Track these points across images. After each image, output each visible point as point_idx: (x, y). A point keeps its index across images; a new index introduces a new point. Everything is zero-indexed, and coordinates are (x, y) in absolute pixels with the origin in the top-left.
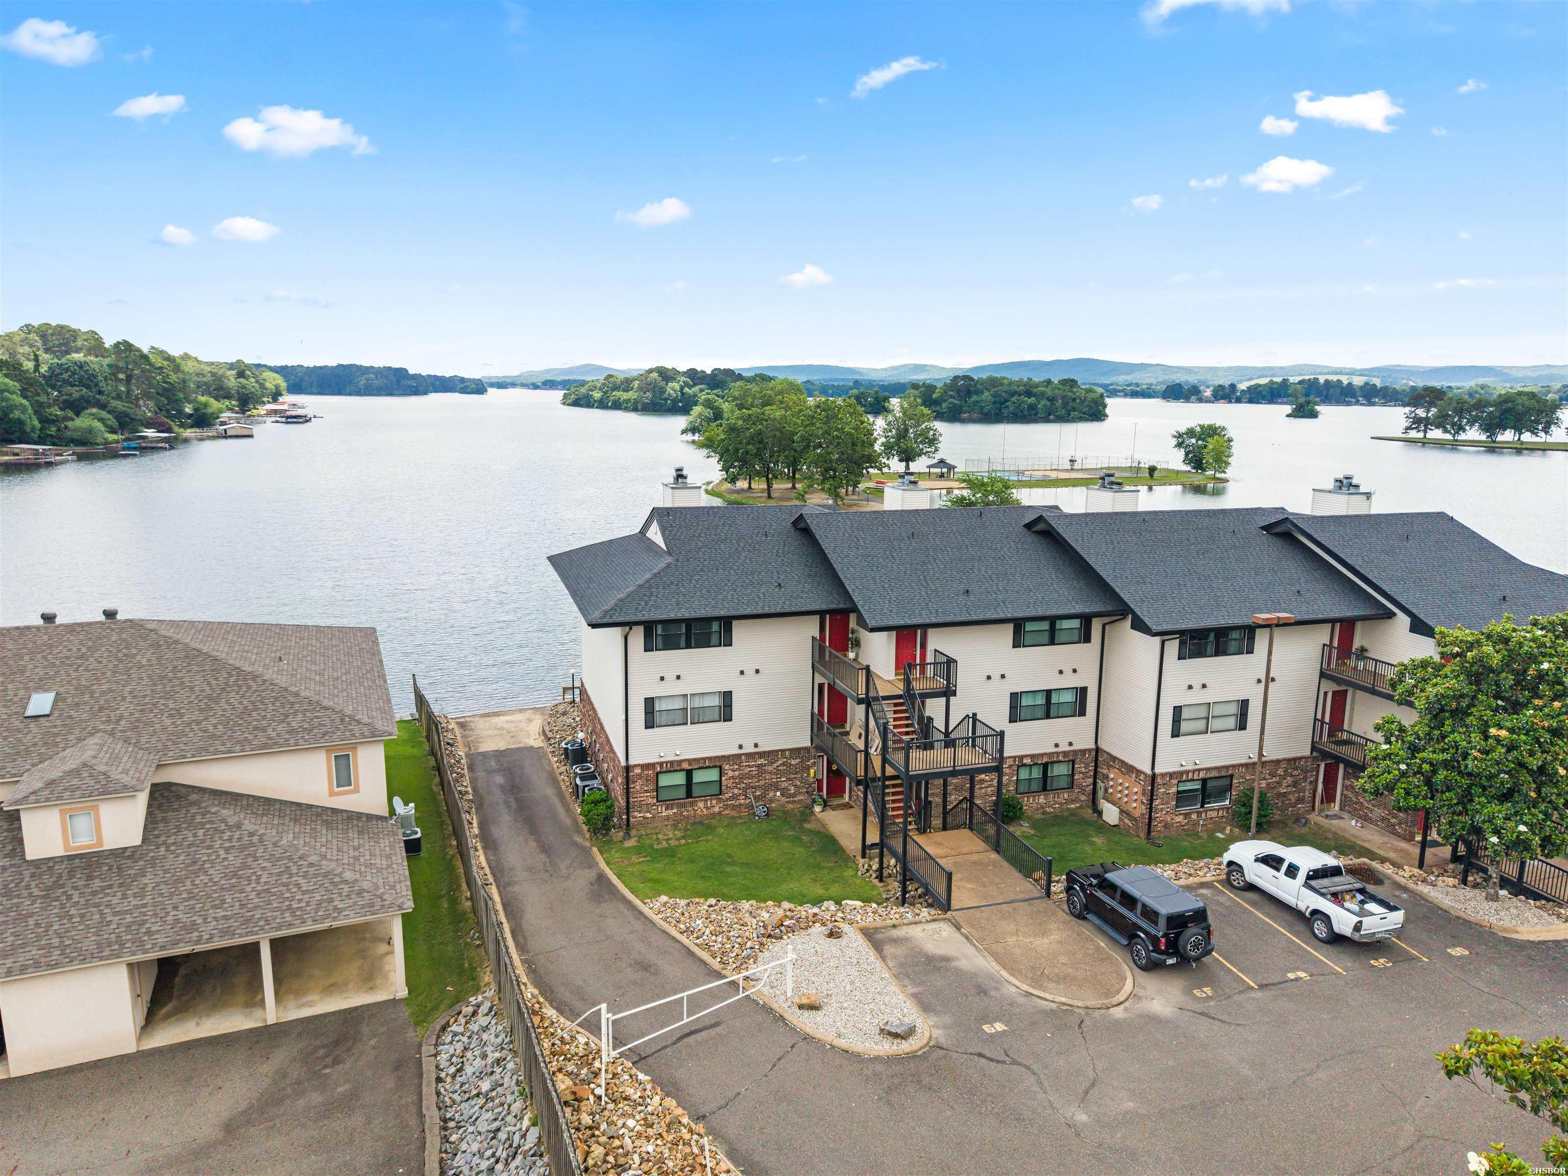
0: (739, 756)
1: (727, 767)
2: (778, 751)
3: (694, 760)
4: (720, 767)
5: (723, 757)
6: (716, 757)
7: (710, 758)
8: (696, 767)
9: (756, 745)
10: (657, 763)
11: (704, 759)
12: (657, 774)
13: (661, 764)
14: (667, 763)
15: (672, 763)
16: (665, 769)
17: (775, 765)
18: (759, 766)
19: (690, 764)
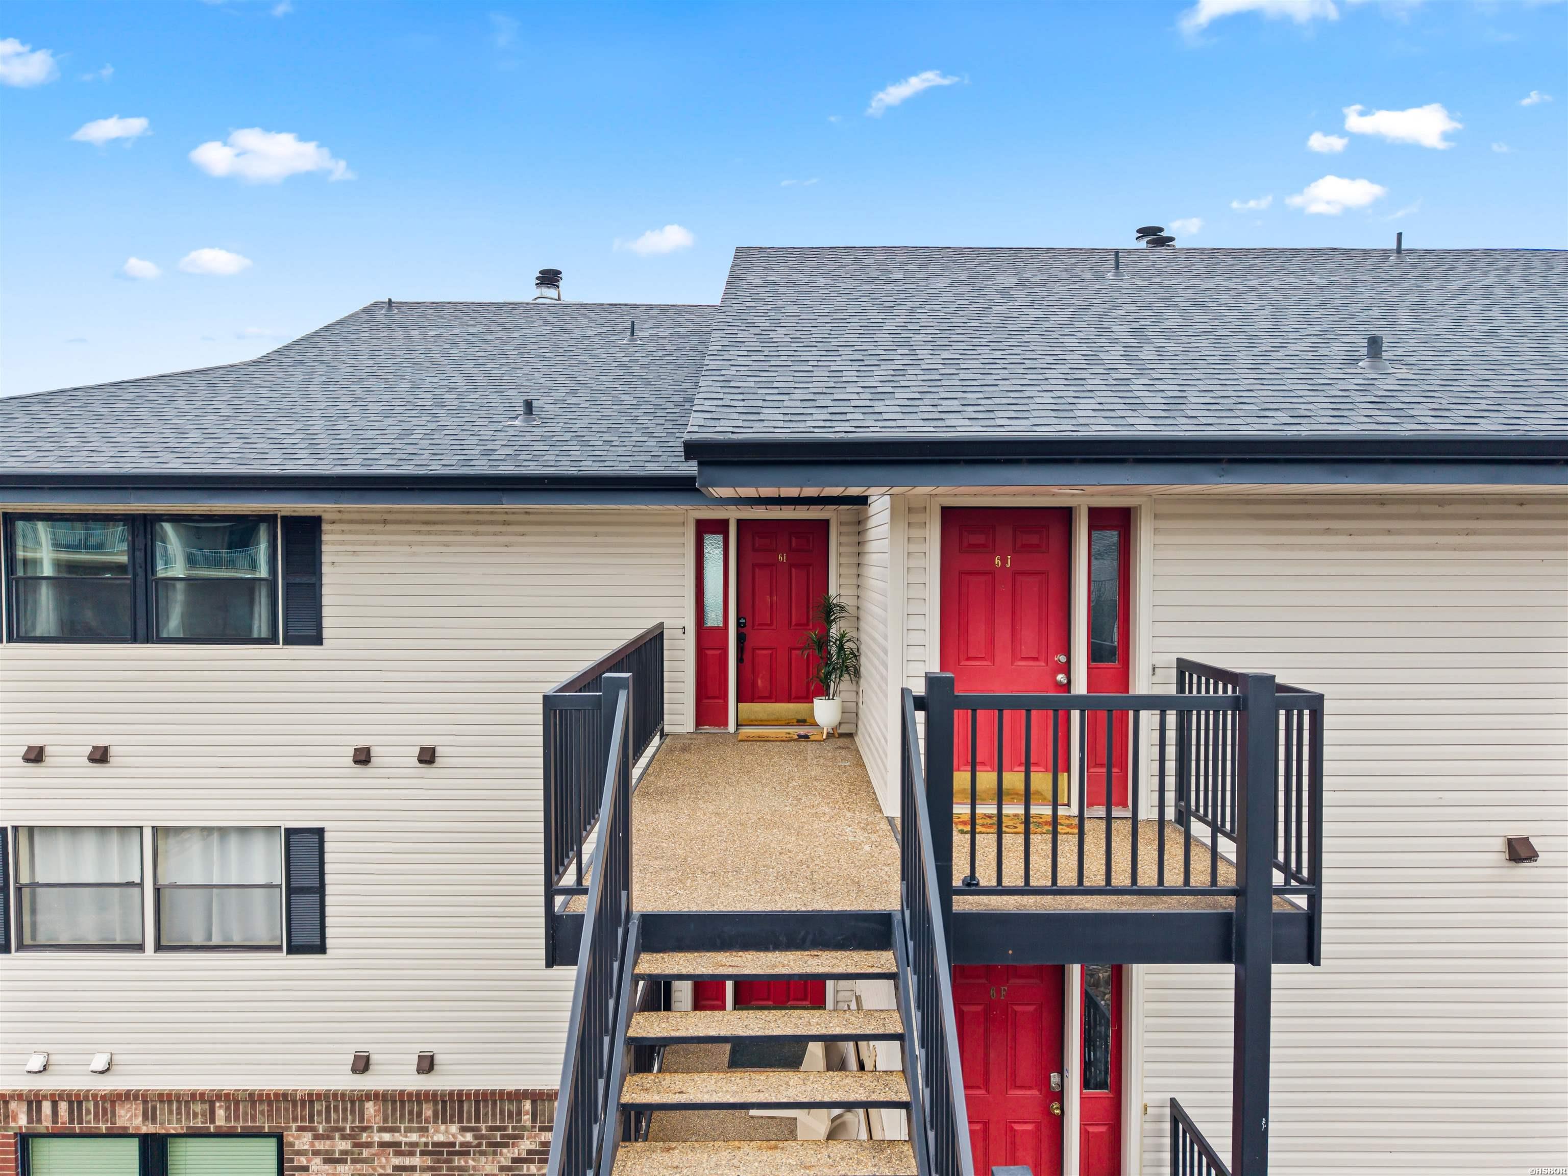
0: (357, 1100)
1: (304, 1141)
2: (518, 1096)
3: (166, 1098)
4: (280, 1138)
5: (284, 1097)
6: (254, 1098)
7: (230, 1099)
8: (173, 1127)
9: (427, 1064)
10: (19, 1096)
11: (210, 1099)
12: (25, 1140)
13: (33, 1101)
14: (55, 1099)
15: (76, 1100)
16: (47, 1123)
17: (507, 1155)
18: (437, 1150)
19: (149, 1115)
